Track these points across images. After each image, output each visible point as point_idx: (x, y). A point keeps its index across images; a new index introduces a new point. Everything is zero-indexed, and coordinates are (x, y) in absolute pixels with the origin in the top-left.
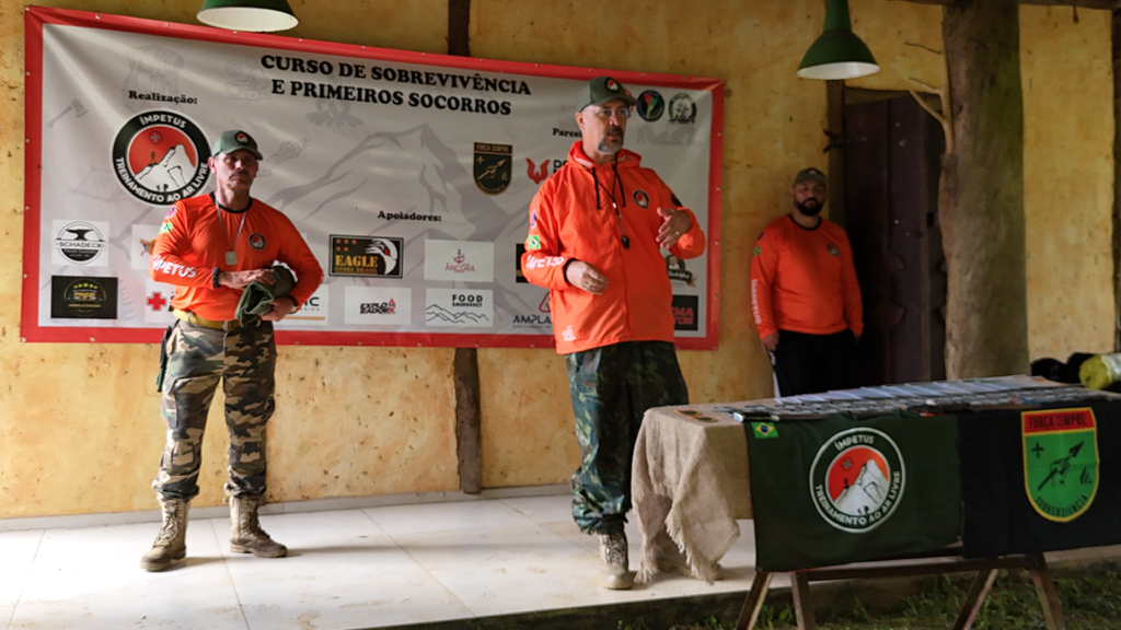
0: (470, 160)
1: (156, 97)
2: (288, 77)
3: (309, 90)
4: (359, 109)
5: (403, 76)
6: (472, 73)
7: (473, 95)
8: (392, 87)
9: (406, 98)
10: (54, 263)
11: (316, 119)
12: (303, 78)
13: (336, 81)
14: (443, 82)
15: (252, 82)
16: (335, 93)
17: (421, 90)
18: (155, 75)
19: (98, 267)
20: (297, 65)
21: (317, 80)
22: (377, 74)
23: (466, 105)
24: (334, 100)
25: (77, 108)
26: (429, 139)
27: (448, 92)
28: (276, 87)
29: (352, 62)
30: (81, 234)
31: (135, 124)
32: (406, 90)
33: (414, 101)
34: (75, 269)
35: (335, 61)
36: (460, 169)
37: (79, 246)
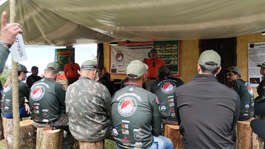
0: (148, 54)
1: (119, 51)
2: (130, 48)
3: (132, 49)
4: (136, 50)
5: (141, 46)
6: (148, 44)
7: (148, 47)
8: (139, 47)
9: (141, 48)
10: (112, 68)
11: (132, 52)
12: (131, 47)
13: (134, 47)
14: (145, 46)
15: (127, 49)
16: (134, 48)
17: (142, 47)
18: (119, 49)
19: (115, 68)
20: (131, 46)
21: (132, 47)
22: (138, 46)
23: (147, 48)
24: (134, 49)
25: (113, 53)
26: (143, 52)
27: (145, 47)
28: (129, 49)
29: (136, 45)
30: (114, 65)
31: (117, 54)
32: (141, 47)
33: (142, 48)
34: (113, 68)
35: (134, 45)
36: (147, 55)
37: (113, 66)
